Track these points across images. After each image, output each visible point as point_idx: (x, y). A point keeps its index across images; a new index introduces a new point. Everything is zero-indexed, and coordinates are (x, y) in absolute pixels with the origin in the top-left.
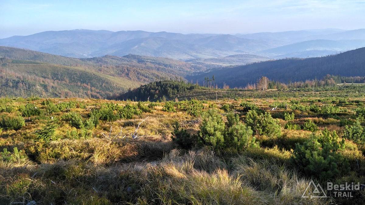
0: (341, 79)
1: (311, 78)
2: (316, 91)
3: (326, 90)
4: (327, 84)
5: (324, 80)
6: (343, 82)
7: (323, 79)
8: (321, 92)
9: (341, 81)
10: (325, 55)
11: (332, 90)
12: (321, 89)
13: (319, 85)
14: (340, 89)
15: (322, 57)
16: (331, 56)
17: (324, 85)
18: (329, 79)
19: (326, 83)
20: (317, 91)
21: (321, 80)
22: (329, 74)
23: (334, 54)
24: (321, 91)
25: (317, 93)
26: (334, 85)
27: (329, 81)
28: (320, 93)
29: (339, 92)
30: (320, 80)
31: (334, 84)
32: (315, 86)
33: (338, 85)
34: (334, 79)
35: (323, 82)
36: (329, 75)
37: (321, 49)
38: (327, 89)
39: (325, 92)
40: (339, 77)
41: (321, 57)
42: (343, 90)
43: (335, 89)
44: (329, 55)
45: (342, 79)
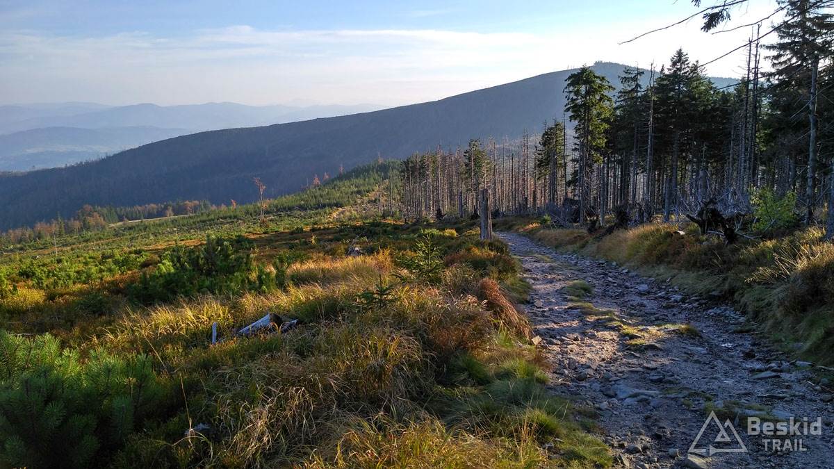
0: (116, 212)
1: (48, 217)
2: (63, 245)
3: (87, 241)
4: (86, 227)
6: (121, 219)
7: (76, 218)
8: (74, 246)
9: (116, 218)
10: (72, 162)
11: (100, 239)
12: (75, 239)
13: (69, 231)
14: (116, 235)
15: (66, 167)
16: (87, 163)
17: (80, 230)
18: (89, 215)
19: (84, 224)
21: (72, 219)
22: (89, 204)
26: (103, 227)
27: (91, 221)
30: (69, 219)
31: (101, 225)
32: (60, 235)
33: (111, 228)
34: (101, 215)
35: (77, 224)
36: (88, 207)
37: (63, 148)
38: (88, 238)
39: (84, 244)
40: (111, 210)
41: (63, 166)
42: (123, 235)
43: (106, 234)
44: (81, 163)
45: (119, 213)
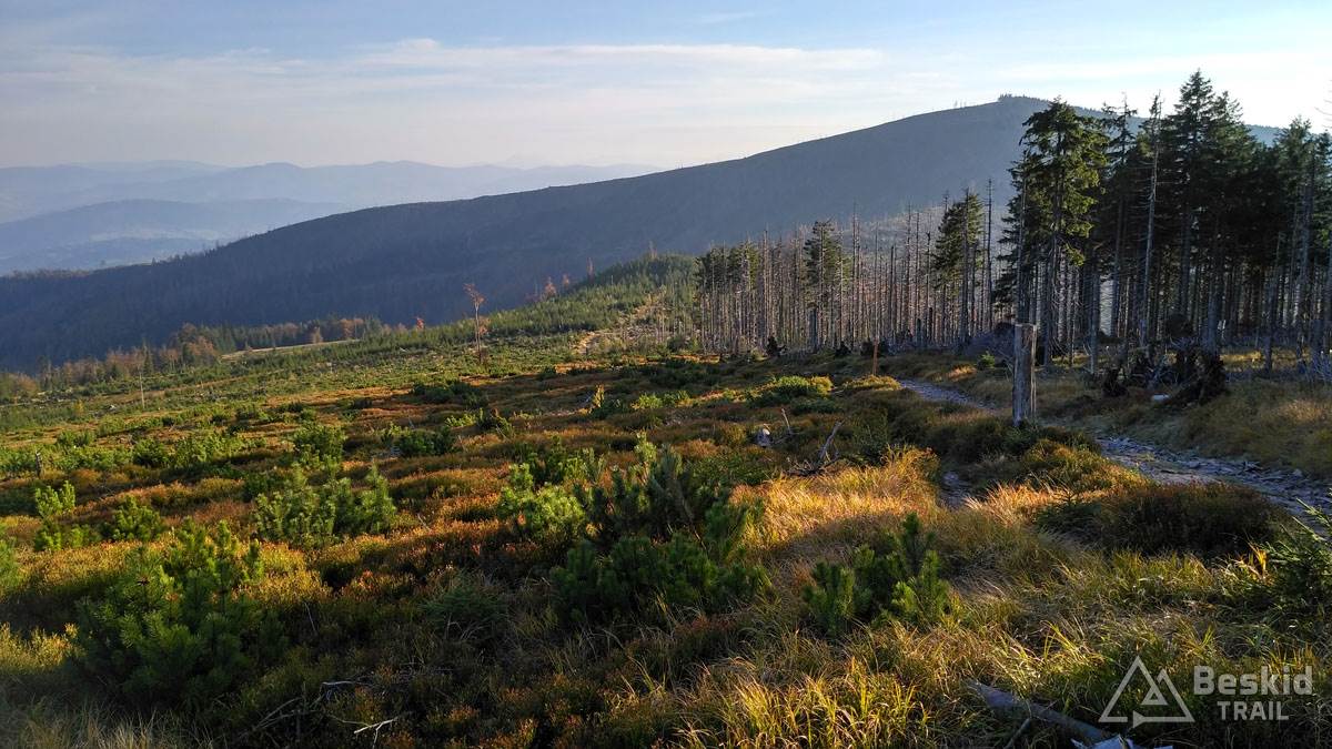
0: (233, 335)
1: (127, 343)
2: (153, 388)
3: (189, 382)
4: (188, 359)
5: (174, 346)
6: (240, 347)
7: (171, 344)
8: (170, 390)
9: (233, 344)
10: (163, 255)
11: (210, 378)
12: (171, 378)
13: (161, 365)
14: (235, 373)
15: (154, 263)
16: (186, 257)
17: (178, 364)
18: (191, 340)
19: (184, 355)
20: (157, 388)
21: (164, 347)
22: (192, 322)
23: (198, 250)
24: (169, 386)
25: (155, 394)
26: (214, 360)
27: (194, 349)
28: (167, 395)
29: (232, 383)
30: (159, 346)
31: (211, 356)
32: (146, 372)
33: (228, 360)
34: (210, 339)
35: (173, 355)
36: (189, 328)
37: (148, 233)
38: (191, 376)
39: (186, 387)
40: (225, 332)
41: (150, 262)
42: (247, 373)
43: (219, 371)
44: (178, 256)
45: (237, 337)
